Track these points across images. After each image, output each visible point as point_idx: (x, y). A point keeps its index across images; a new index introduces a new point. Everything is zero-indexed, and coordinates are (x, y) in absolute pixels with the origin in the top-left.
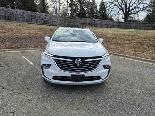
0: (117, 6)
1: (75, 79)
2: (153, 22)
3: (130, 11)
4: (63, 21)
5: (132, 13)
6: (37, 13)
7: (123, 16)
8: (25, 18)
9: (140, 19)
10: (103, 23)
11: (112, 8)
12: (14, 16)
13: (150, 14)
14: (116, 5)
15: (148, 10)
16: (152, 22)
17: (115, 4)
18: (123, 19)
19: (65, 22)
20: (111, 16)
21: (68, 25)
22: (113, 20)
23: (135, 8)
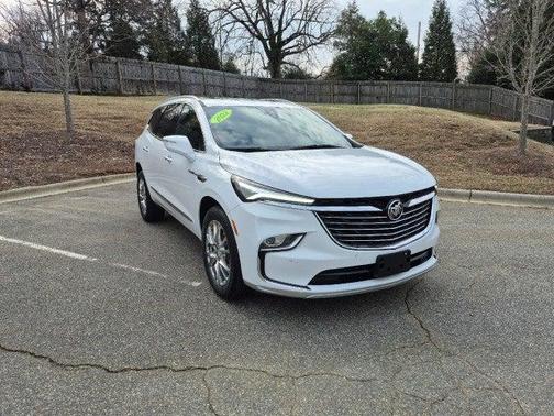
0: (242, 22)
2: (353, 79)
3: (284, 43)
5: (291, 50)
7: (266, 60)
9: (317, 72)
10: (210, 80)
11: (228, 28)
13: (344, 55)
14: (238, 20)
15: (336, 44)
16: (350, 79)
17: (235, 17)
18: (265, 68)
20: (231, 59)
22: (238, 72)
23: (298, 34)
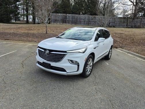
1: (44, 66)
4: (121, 22)
6: (97, 16)
8: (86, 22)
12: (78, 20)
19: (124, 22)
21: (127, 25)
